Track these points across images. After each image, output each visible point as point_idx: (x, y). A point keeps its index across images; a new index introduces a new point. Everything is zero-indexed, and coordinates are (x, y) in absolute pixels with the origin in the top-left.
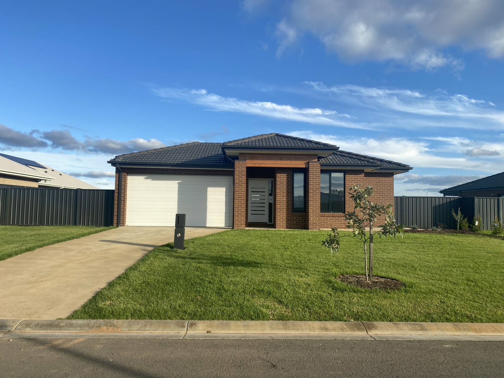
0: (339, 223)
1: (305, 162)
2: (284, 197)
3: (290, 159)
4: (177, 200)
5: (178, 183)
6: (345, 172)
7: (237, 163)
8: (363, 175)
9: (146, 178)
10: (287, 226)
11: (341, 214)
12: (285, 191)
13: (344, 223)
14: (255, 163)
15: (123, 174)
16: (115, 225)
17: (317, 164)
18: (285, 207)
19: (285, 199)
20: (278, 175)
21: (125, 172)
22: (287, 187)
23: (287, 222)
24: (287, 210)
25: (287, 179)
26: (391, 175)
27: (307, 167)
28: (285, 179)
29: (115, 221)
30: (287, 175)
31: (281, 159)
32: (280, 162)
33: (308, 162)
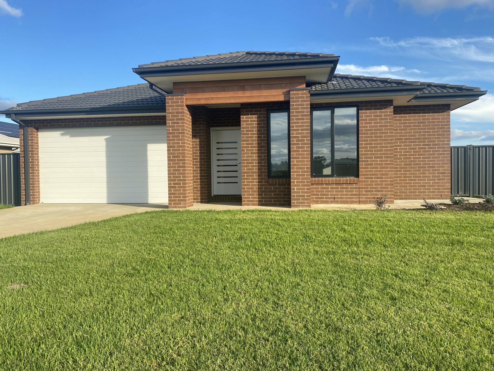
0: (347, 195)
1: (285, 90)
2: (254, 153)
3: (258, 88)
4: (104, 164)
5: (106, 139)
6: (359, 106)
7: (170, 99)
8: (391, 109)
9: (62, 135)
10: (259, 201)
11: (352, 178)
12: (255, 144)
13: (356, 195)
14: (199, 99)
15: (31, 130)
16: (23, 202)
17: (304, 94)
18: (256, 169)
19: (255, 156)
20: (243, 118)
21: (31, 126)
22: (258, 137)
23: (259, 195)
24: (259, 176)
25: (258, 124)
26: (447, 108)
27: (287, 99)
28: (255, 124)
29: (23, 198)
30: (258, 118)
31: (243, 89)
32: (240, 94)
33: (289, 91)
